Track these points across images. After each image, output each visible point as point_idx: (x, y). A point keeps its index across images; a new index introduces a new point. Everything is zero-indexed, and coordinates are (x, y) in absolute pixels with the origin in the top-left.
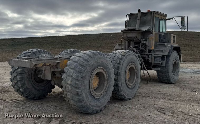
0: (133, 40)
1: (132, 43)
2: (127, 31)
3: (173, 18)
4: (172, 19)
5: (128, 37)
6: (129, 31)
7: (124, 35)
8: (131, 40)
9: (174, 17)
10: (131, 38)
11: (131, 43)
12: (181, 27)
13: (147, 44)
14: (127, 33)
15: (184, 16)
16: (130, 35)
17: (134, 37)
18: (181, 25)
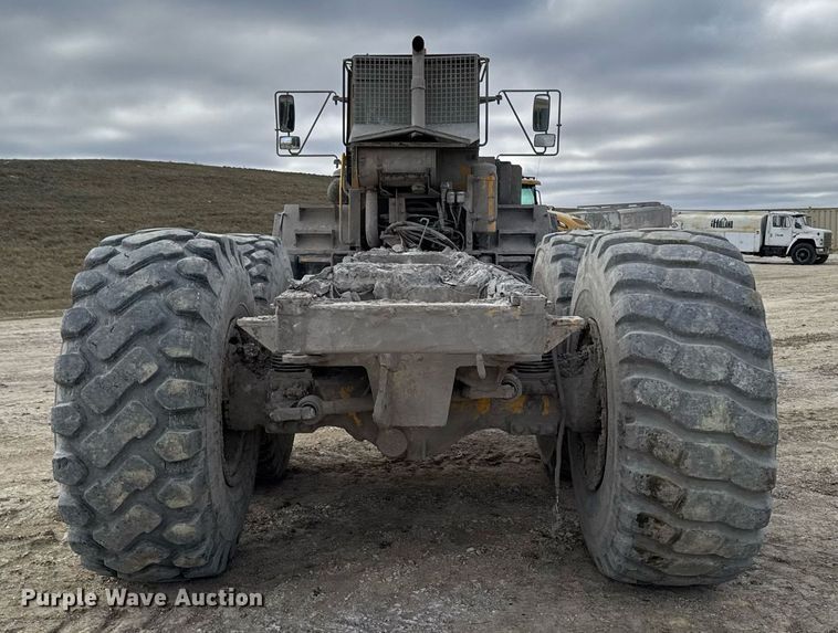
0: (407, 189)
1: (397, 205)
2: (387, 144)
3: (502, 94)
4: (499, 98)
5: (387, 174)
6: (396, 144)
7: (364, 164)
8: (392, 190)
9: (504, 92)
10: (401, 178)
11: (391, 201)
12: (532, 134)
13: (468, 207)
14: (381, 153)
15: (548, 91)
16: (400, 163)
17: (419, 175)
18: (535, 129)
